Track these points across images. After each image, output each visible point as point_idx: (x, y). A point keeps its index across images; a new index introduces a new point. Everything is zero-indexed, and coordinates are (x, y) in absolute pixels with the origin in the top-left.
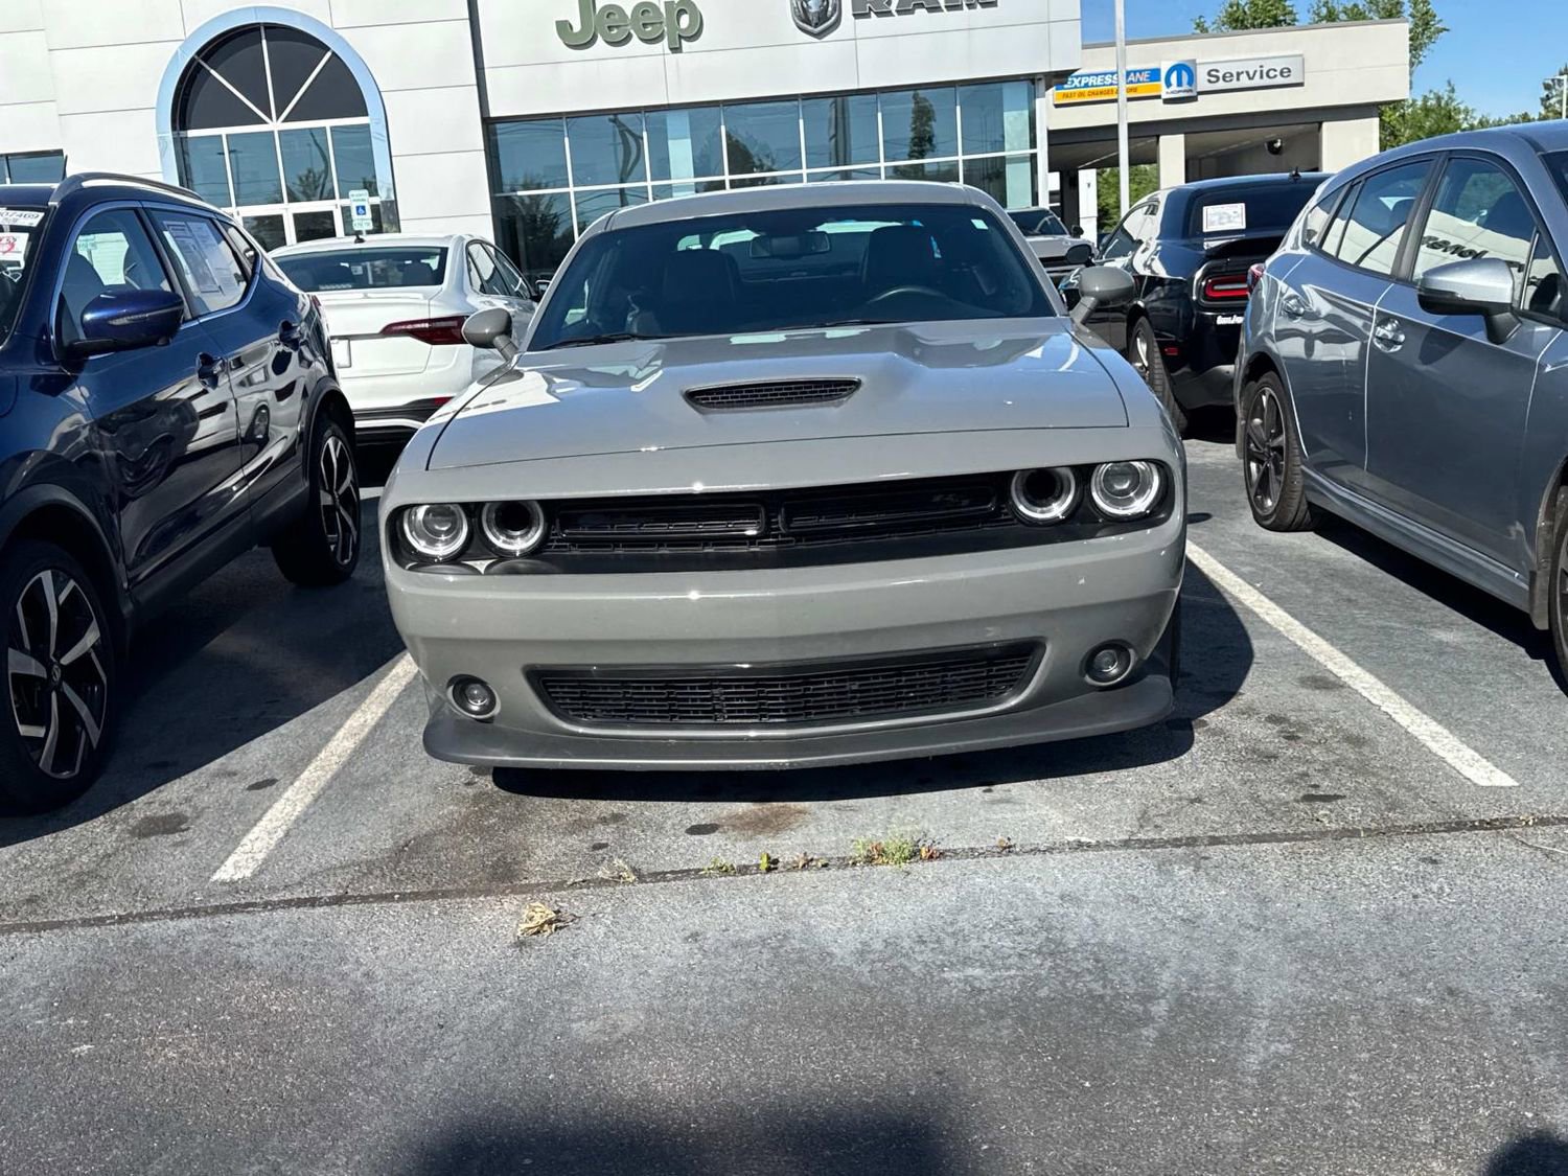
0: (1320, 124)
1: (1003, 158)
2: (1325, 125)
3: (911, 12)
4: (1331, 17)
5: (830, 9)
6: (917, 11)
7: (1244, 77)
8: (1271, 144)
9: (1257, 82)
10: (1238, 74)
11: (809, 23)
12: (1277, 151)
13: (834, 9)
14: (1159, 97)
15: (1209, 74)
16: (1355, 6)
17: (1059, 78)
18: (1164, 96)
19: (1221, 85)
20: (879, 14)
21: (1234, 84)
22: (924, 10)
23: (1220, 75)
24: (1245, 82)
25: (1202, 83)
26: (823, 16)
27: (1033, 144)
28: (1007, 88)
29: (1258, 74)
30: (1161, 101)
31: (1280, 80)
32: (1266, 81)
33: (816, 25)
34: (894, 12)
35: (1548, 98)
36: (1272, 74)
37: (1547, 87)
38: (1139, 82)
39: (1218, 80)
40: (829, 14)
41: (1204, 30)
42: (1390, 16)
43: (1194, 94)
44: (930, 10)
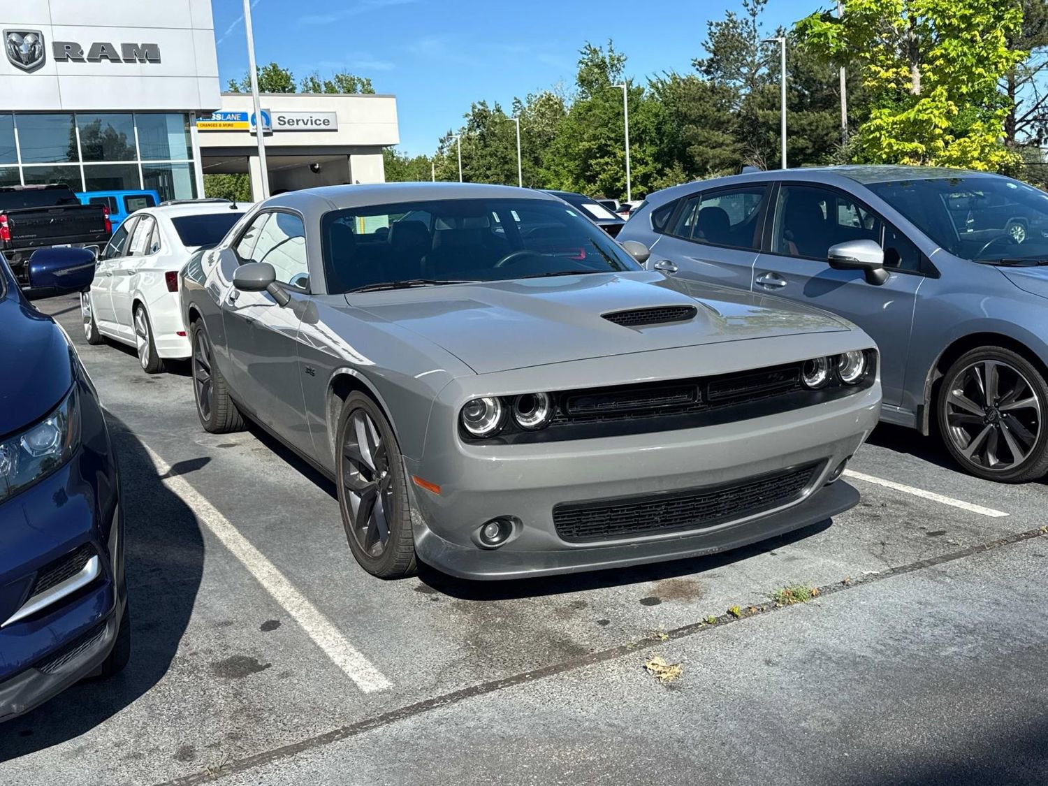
0: (349, 156)
1: (170, 164)
2: (352, 157)
3: (98, 60)
4: (316, 89)
5: (37, 53)
6: (103, 61)
7: (301, 123)
8: (313, 166)
9: (309, 126)
10: (298, 121)
11: (20, 60)
12: (316, 171)
13: (40, 54)
14: (248, 131)
15: (279, 119)
16: (330, 82)
17: (207, 114)
18: (251, 131)
19: (287, 127)
20: (74, 60)
21: (295, 127)
22: (108, 61)
23: (286, 120)
24: (301, 126)
25: (275, 124)
26: (31, 57)
27: (191, 156)
28: (168, 117)
29: (309, 122)
30: (249, 134)
31: (323, 127)
32: (314, 127)
33: (27, 63)
34: (86, 60)
35: (442, 148)
36: (318, 122)
37: (442, 141)
38: (234, 120)
39: (285, 123)
40: (36, 56)
41: (236, 91)
42: (349, 92)
43: (271, 131)
44: (113, 60)
